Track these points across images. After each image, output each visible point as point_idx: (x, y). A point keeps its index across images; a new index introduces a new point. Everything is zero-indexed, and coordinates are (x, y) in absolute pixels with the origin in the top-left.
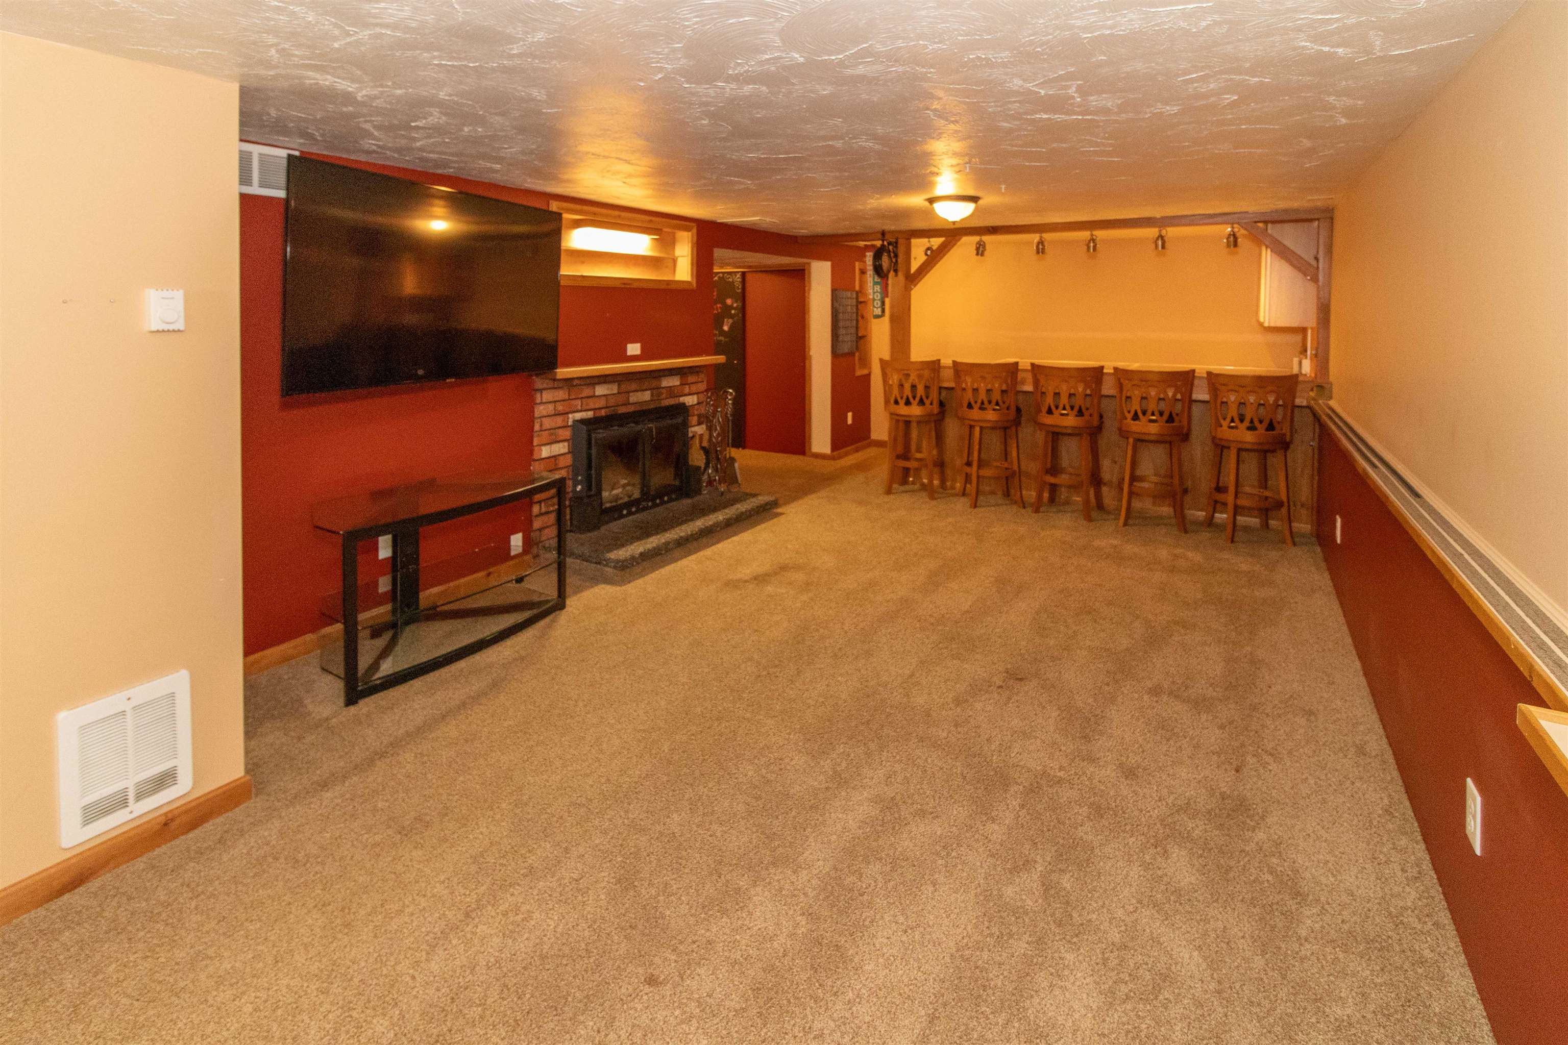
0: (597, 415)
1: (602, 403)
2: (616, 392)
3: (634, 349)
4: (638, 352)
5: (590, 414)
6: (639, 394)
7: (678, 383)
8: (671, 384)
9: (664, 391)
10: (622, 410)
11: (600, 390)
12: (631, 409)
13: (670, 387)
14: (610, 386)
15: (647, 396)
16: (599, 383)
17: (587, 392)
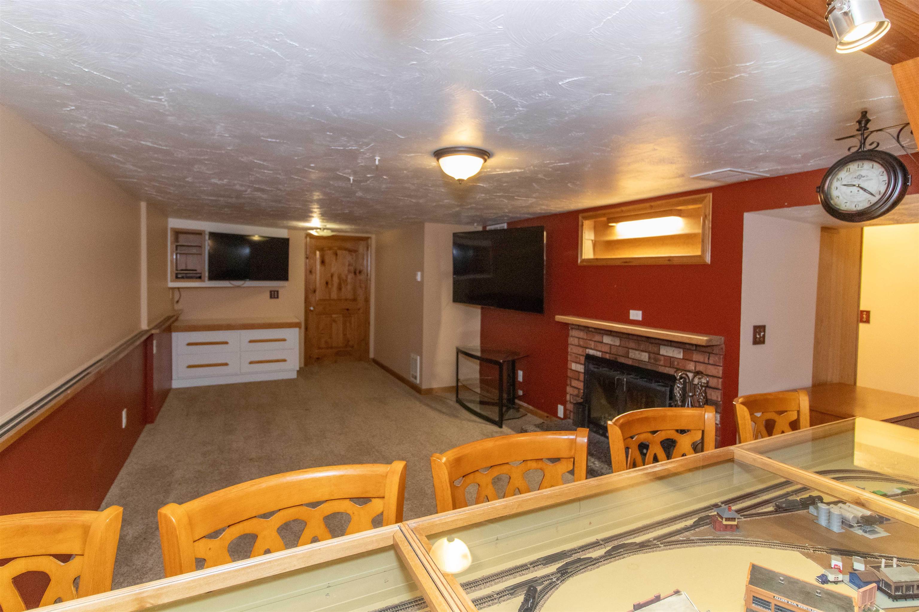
0: (604, 356)
1: (607, 349)
2: (618, 345)
3: (636, 315)
4: (640, 318)
5: (599, 354)
6: (637, 352)
7: (681, 356)
8: (671, 355)
9: (662, 358)
10: (622, 360)
11: (607, 340)
12: (630, 362)
13: (671, 357)
14: (613, 338)
15: (645, 357)
16: (607, 335)
17: (597, 338)
